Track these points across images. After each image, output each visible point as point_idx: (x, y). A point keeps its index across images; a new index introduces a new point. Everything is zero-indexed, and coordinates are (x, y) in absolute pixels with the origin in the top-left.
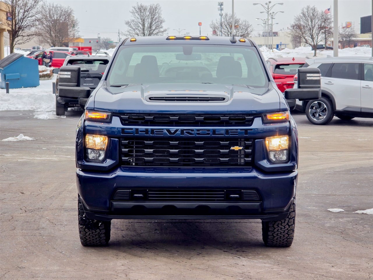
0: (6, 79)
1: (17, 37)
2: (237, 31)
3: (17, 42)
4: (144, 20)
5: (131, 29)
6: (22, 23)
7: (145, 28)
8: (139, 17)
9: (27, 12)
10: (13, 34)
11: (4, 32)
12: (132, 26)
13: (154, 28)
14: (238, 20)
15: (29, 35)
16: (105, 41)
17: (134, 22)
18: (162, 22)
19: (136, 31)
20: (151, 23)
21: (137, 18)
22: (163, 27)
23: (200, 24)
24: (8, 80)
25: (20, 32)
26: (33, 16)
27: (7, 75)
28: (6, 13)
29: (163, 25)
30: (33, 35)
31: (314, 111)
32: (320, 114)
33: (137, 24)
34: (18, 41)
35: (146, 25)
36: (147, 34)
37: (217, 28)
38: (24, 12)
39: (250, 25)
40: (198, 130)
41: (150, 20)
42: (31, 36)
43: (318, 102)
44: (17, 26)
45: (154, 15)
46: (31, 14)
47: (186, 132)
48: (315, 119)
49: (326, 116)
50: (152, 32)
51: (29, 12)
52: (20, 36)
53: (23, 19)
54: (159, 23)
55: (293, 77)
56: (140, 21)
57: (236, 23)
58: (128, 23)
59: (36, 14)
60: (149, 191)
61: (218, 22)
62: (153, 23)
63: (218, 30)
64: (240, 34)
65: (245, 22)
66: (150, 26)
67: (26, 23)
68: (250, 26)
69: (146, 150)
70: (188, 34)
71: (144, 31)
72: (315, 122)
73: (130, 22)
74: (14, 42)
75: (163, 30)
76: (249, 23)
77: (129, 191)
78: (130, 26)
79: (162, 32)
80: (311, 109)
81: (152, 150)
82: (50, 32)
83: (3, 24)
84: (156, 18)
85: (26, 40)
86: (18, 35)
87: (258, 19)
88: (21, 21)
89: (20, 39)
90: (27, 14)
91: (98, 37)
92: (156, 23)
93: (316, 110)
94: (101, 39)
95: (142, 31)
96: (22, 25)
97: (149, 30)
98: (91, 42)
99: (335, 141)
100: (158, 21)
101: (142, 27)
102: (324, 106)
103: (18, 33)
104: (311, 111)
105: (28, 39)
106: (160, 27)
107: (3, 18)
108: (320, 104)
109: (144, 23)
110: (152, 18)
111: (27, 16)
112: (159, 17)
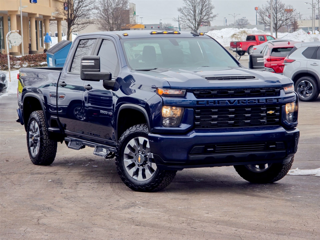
0: (57, 64)
1: (73, 25)
2: (282, 15)
3: (72, 30)
4: (195, 7)
5: (183, 15)
6: (77, 12)
7: (196, 14)
8: (190, 4)
9: (81, 2)
10: (69, 22)
11: (62, 21)
12: (184, 12)
13: (204, 14)
14: (283, 5)
15: (83, 23)
16: (166, 26)
17: (186, 9)
18: (212, 8)
19: (188, 17)
20: (202, 9)
21: (189, 5)
22: (213, 13)
23: (256, 9)
24: (58, 64)
25: (75, 21)
26: (87, 6)
27: (57, 60)
28: (63, 4)
29: (213, 11)
30: (87, 23)
31: (301, 89)
32: (307, 92)
33: (189, 11)
34: (74, 28)
35: (197, 12)
36: (198, 20)
37: (264, 13)
38: (79, 3)
39: (294, 9)
40: (249, 100)
41: (200, 7)
42: (85, 25)
43: (305, 81)
44: (73, 16)
45: (204, 2)
46: (85, 4)
47: (241, 102)
48: (303, 97)
49: (312, 94)
50: (203, 18)
51: (83, 2)
52: (75, 24)
53: (77, 9)
54: (209, 9)
55: (283, 59)
56: (192, 7)
57: (281, 8)
58: (180, 10)
59: (90, 4)
60: (217, 146)
61: (264, 7)
62: (204, 10)
63: (264, 15)
64: (284, 18)
65: (290, 7)
66: (201, 12)
67: (80, 13)
68: (294, 11)
69: (212, 116)
70: (245, 18)
71: (195, 17)
72: (302, 99)
73: (183, 9)
74: (70, 30)
75: (213, 16)
76: (293, 8)
77: (203, 146)
78: (182, 12)
79: (212, 17)
80: (299, 87)
81: (217, 116)
82: (108, 20)
83: (60, 14)
84: (206, 5)
85: (80, 27)
86: (73, 23)
87: (306, 3)
88: (76, 11)
89: (76, 27)
90: (82, 4)
91: (160, 23)
92: (206, 10)
93: (304, 88)
94: (162, 24)
95: (193, 17)
96: (77, 14)
97: (200, 16)
98: (153, 28)
99: (312, 116)
100: (208, 8)
101: (193, 14)
102: (310, 85)
103: (74, 21)
104: (299, 89)
105: (82, 27)
106: (210, 13)
107: (60, 8)
108: (306, 83)
109: (195, 9)
110: (203, 5)
111: (82, 6)
112: (209, 4)
